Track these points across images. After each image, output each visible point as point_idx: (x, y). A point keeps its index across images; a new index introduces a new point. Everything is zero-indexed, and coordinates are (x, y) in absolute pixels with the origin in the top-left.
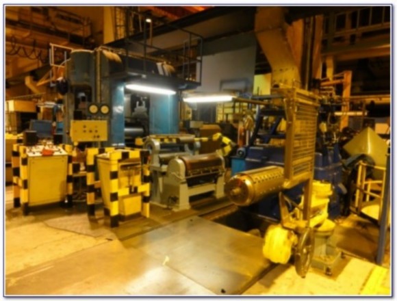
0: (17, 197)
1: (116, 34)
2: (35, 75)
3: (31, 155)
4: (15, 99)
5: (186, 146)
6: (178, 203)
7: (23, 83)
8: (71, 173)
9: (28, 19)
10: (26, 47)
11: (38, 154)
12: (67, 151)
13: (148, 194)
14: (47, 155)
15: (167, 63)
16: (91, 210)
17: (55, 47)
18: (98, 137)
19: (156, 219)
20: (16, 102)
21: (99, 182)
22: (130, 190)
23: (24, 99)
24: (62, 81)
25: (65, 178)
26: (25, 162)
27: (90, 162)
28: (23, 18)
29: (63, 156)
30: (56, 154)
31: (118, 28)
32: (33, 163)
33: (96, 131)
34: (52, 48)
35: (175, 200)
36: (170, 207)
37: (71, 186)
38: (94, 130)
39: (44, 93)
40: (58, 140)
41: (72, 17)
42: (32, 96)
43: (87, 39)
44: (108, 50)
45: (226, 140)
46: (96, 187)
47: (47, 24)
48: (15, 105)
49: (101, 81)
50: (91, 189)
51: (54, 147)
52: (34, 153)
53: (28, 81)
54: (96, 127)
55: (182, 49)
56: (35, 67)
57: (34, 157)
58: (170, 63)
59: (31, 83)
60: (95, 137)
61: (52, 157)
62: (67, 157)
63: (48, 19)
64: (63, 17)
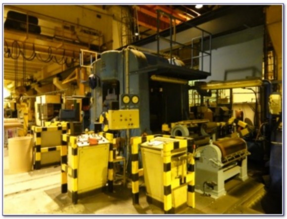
0: (65, 183)
1: (121, 41)
2: (61, 77)
3: (80, 144)
4: (46, 95)
6: (217, 190)
7: (52, 83)
8: (112, 160)
9: (61, 34)
10: (58, 56)
11: (86, 144)
12: (107, 139)
13: (193, 184)
14: (93, 144)
15: (177, 59)
16: (136, 199)
17: (84, 52)
18: (132, 124)
19: (200, 208)
20: (48, 96)
21: (142, 169)
22: (181, 181)
23: (51, 94)
24: (93, 78)
25: (106, 165)
26: (75, 152)
27: (135, 151)
28: (58, 34)
29: (106, 144)
30: (100, 142)
31: (123, 37)
32: (82, 152)
33: (131, 120)
34: (82, 52)
35: (213, 186)
36: (208, 193)
37: (111, 172)
38: (128, 118)
39: (67, 89)
40: (98, 129)
41: (91, 31)
42: (57, 91)
43: (101, 47)
44: (133, 49)
45: (242, 124)
46: (140, 175)
47: (74, 37)
48: (46, 98)
49: (129, 75)
50: (136, 177)
51: (96, 135)
52: (83, 143)
53: (55, 81)
54: (130, 115)
55: (191, 45)
56: (59, 71)
57: (82, 147)
58: (178, 58)
59: (57, 82)
60: (129, 125)
61: (98, 146)
62: (108, 145)
63: (75, 33)
64: (85, 32)
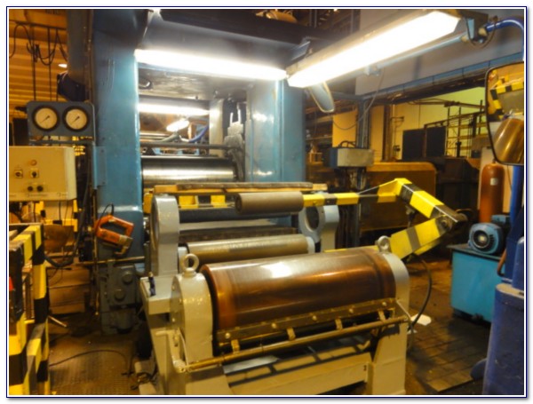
5: (303, 218)
18: (41, 189)
33: (35, 175)
38: (27, 169)
45: (424, 201)
60: (30, 189)
